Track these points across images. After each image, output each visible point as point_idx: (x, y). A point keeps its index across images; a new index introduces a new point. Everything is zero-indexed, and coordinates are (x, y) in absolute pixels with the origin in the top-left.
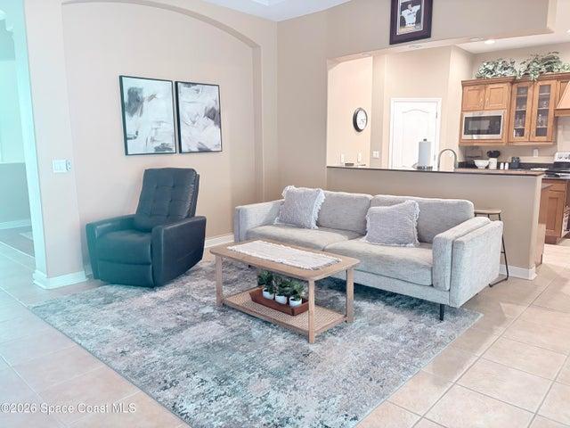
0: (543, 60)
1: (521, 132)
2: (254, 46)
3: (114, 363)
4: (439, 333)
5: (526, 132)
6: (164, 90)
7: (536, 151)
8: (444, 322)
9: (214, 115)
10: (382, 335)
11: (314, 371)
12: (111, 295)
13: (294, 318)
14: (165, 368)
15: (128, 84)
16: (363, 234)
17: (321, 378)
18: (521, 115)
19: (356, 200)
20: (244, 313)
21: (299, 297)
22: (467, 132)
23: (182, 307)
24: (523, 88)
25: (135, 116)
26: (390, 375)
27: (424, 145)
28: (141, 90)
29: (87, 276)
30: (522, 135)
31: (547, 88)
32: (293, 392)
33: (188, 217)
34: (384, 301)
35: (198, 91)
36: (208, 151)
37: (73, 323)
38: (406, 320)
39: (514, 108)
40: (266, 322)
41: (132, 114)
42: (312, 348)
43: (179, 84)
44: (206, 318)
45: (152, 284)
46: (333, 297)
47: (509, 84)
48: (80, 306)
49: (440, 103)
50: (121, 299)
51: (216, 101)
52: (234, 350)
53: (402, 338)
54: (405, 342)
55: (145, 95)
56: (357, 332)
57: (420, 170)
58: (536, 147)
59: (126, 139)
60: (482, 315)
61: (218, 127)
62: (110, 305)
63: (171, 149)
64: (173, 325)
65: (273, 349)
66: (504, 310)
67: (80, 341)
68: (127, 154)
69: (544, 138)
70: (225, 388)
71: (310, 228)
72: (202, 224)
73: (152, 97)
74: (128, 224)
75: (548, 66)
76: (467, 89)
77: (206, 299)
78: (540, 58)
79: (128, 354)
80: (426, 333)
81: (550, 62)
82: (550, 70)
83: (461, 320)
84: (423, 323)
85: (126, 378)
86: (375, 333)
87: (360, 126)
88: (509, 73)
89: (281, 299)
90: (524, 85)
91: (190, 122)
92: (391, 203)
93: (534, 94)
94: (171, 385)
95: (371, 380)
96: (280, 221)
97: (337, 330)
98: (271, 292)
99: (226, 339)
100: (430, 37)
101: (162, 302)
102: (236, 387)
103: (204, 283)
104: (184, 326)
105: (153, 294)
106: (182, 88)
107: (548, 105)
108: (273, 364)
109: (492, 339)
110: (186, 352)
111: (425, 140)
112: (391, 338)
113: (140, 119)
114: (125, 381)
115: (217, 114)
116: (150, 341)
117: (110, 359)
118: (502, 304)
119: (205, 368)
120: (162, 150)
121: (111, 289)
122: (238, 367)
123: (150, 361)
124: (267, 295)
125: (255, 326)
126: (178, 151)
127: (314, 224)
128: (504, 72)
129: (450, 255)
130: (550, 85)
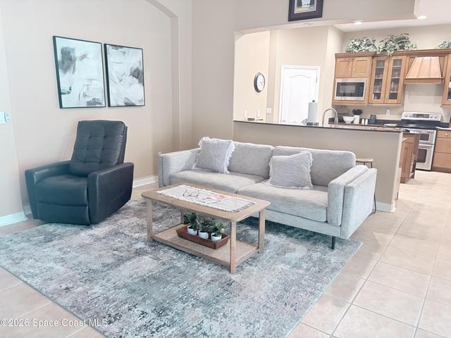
0: (397, 40)
1: (378, 96)
2: (172, 16)
3: (59, 300)
4: (332, 261)
5: (382, 96)
6: (94, 51)
7: (388, 111)
8: (335, 251)
9: (138, 75)
10: (289, 264)
11: (238, 299)
12: (50, 233)
13: (215, 251)
14: (107, 302)
15: (61, 44)
16: (267, 177)
17: (244, 305)
18: (378, 82)
19: (260, 150)
20: (172, 247)
21: (219, 233)
22: (338, 94)
23: (117, 242)
24: (381, 61)
25: (68, 74)
26: (301, 299)
27: (312, 105)
28: (73, 50)
29: (27, 216)
30: (379, 98)
31: (399, 62)
32: (224, 320)
33: (118, 164)
34: (286, 233)
35: (124, 53)
36: (133, 105)
37: (17, 261)
38: (306, 249)
39: (374, 77)
40: (192, 255)
41: (65, 71)
42: (234, 277)
43: (108, 46)
44: (139, 253)
45: (89, 222)
46: (245, 231)
47: (371, 57)
48: (23, 245)
49: (319, 70)
50: (61, 237)
51: (140, 62)
52: (168, 283)
53: (305, 266)
54: (308, 270)
55: (77, 54)
56: (268, 261)
57: (310, 125)
58: (388, 108)
59: (60, 94)
60: (362, 243)
61: (141, 85)
62: (50, 244)
63: (100, 104)
64: (110, 261)
65: (201, 279)
66: (377, 238)
67: (25, 279)
68: (61, 107)
69: (395, 101)
70: (164, 319)
71: (223, 173)
72: (130, 170)
73: (84, 57)
74: (64, 169)
75: (400, 45)
76: (339, 60)
77: (137, 235)
78: (395, 38)
79: (72, 290)
80: (322, 260)
81: (402, 41)
82: (402, 47)
83: (348, 248)
84: (319, 252)
85: (72, 313)
86: (283, 262)
87: (260, 88)
88: (371, 49)
89: (204, 235)
90: (382, 58)
91: (117, 81)
92: (289, 153)
93: (389, 66)
94: (115, 318)
95: (286, 304)
96: (197, 166)
97: (253, 260)
98: (195, 228)
99: (159, 272)
100: (321, 17)
101: (98, 239)
102: (173, 317)
103: (134, 220)
104: (120, 261)
105: (90, 232)
106: (110, 49)
107: (399, 75)
108: (203, 294)
109: (373, 263)
110: (125, 286)
111: (314, 101)
112: (296, 266)
113: (74, 76)
114: (73, 317)
115: (141, 74)
116: (91, 276)
117: (55, 296)
118: (374, 233)
119: (144, 300)
120: (93, 104)
121: (51, 228)
122: (173, 299)
123: (94, 296)
124: (191, 232)
125: (183, 259)
126: (107, 105)
127: (226, 169)
128: (367, 48)
129: (342, 198)
130: (401, 60)
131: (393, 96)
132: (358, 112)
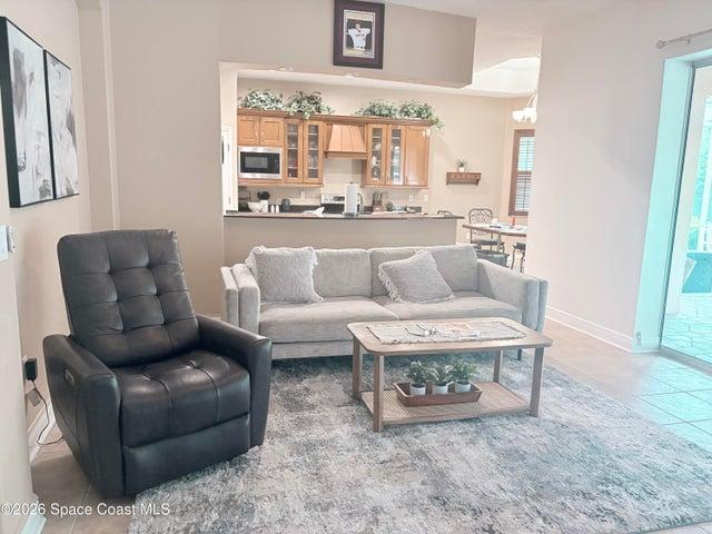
1: (294, 173)
7: (303, 193)
18: (293, 154)
24: (294, 125)
30: (295, 176)
31: (315, 128)
39: (287, 147)
43: (47, 55)
47: (282, 119)
58: (302, 189)
69: (314, 180)
76: (242, 118)
81: (316, 101)
82: (318, 110)
90: (295, 122)
93: (303, 133)
100: (381, 68)
107: (317, 146)
130: (317, 127)
131: (314, 173)
132: (264, 196)
